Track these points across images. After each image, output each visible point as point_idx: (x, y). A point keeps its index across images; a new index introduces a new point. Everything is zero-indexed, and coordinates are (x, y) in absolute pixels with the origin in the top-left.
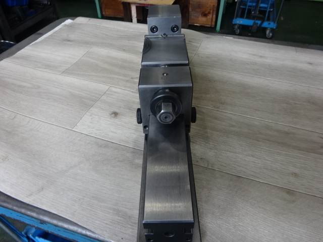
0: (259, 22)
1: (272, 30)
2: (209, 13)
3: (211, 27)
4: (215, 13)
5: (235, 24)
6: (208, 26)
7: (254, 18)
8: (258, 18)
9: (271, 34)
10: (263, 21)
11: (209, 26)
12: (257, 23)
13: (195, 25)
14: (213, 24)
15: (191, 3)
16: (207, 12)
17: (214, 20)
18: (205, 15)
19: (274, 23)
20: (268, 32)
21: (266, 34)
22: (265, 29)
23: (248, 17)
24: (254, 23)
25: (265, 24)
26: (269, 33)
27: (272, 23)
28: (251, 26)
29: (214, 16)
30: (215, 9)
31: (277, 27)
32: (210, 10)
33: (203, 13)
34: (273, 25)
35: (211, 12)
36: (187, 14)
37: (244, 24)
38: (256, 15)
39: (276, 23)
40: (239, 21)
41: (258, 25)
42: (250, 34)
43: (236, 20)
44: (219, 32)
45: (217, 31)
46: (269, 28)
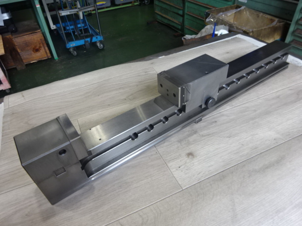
0: (89, 39)
1: (101, 42)
2: (40, 47)
3: (48, 59)
4: (45, 46)
5: (70, 48)
6: (45, 59)
7: (82, 38)
8: (87, 37)
9: (102, 45)
10: (91, 36)
11: (47, 58)
12: (88, 41)
13: (32, 62)
14: (49, 55)
15: (16, 44)
16: (38, 48)
17: (48, 51)
18: (37, 50)
19: (100, 36)
20: (98, 44)
21: (98, 46)
22: (96, 42)
23: (77, 38)
24: (85, 41)
25: (94, 39)
26: (100, 45)
27: (99, 37)
28: (84, 45)
29: (46, 48)
30: (44, 42)
31: (104, 38)
32: (40, 44)
33: (34, 49)
34: (100, 38)
35: (42, 45)
36: (18, 56)
37: (77, 45)
38: (84, 34)
39: (101, 35)
40: (72, 45)
41: (89, 42)
42: (85, 52)
43: (69, 44)
44: (58, 60)
45: (56, 60)
46: (98, 42)
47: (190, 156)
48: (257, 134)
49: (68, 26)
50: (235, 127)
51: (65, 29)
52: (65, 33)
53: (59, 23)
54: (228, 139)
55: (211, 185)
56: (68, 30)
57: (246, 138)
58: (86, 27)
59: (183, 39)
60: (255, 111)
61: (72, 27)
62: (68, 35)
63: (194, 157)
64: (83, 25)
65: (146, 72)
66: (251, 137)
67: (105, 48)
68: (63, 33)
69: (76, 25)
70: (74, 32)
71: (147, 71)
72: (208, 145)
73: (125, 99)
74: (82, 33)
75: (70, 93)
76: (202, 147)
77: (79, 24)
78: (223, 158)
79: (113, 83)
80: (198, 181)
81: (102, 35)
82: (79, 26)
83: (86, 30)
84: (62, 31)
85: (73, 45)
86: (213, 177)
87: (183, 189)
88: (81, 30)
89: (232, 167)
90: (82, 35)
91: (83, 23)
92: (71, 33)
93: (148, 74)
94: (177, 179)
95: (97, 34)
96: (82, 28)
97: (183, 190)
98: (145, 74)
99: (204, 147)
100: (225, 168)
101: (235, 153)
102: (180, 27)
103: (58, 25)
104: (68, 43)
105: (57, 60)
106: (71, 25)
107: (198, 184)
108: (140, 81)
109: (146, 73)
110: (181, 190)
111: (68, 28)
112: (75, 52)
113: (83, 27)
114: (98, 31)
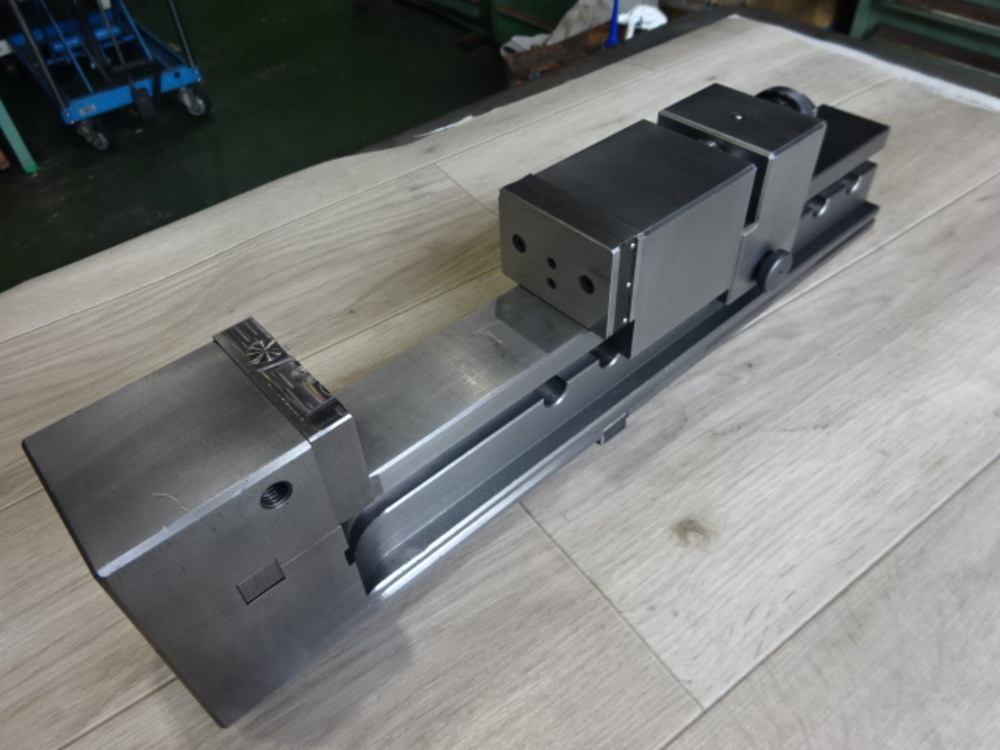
0: (146, 83)
1: (194, 89)
5: (78, 124)
7: (119, 80)
8: (138, 74)
9: (200, 102)
10: (155, 71)
12: (144, 90)
19: (189, 66)
20: (186, 99)
21: (184, 107)
22: (175, 93)
23: (101, 83)
24: (135, 93)
25: (168, 82)
26: (193, 101)
27: (183, 71)
28: (134, 106)
31: (203, 73)
34: (189, 75)
37: (104, 109)
38: (124, 65)
39: (192, 63)
40: (84, 109)
41: (151, 94)
42: (139, 131)
43: (70, 108)
44: (38, 172)
45: (30, 174)
46: (183, 89)
47: (692, 537)
48: (924, 399)
49: (57, 39)
50: (832, 378)
51: (46, 51)
52: (52, 68)
53: (18, 30)
54: (820, 435)
55: (818, 670)
56: (59, 54)
57: (889, 422)
58: (128, 38)
59: (503, 53)
60: (885, 300)
61: (75, 41)
62: (63, 73)
63: (707, 538)
64: (116, 30)
65: (413, 189)
66: (905, 415)
67: (213, 111)
68: (40, 69)
69: (86, 31)
70: (84, 62)
71: (420, 181)
72: (747, 475)
73: (352, 312)
74: (116, 61)
75: (101, 320)
76: (730, 488)
77: (101, 26)
78: (824, 523)
79: (283, 248)
80: (758, 653)
81: (195, 63)
82: (101, 34)
83: (132, 50)
84: (37, 61)
85: (87, 110)
86: (814, 626)
87: (707, 704)
88: (111, 52)
89: (876, 564)
90: (116, 69)
91: (114, 22)
92: (72, 67)
93: (424, 195)
94: (664, 657)
95: (175, 61)
96: (116, 44)
97: (705, 713)
98: (409, 195)
99: (735, 483)
100: (850, 572)
101: (867, 497)
102: (475, 13)
103: (19, 40)
104: (67, 105)
105: (35, 175)
106: (68, 35)
107: (762, 671)
108: (396, 226)
109: (417, 192)
110: (699, 712)
111: (57, 47)
112: (101, 135)
113: (119, 38)
114: (177, 49)
